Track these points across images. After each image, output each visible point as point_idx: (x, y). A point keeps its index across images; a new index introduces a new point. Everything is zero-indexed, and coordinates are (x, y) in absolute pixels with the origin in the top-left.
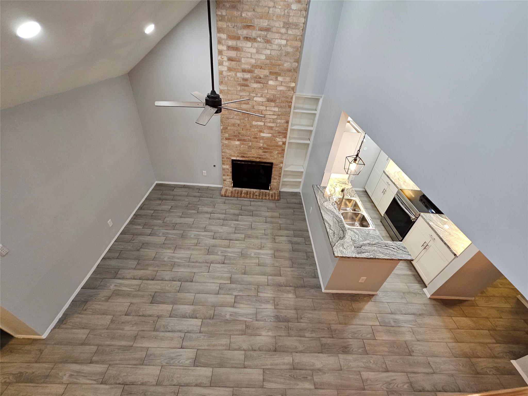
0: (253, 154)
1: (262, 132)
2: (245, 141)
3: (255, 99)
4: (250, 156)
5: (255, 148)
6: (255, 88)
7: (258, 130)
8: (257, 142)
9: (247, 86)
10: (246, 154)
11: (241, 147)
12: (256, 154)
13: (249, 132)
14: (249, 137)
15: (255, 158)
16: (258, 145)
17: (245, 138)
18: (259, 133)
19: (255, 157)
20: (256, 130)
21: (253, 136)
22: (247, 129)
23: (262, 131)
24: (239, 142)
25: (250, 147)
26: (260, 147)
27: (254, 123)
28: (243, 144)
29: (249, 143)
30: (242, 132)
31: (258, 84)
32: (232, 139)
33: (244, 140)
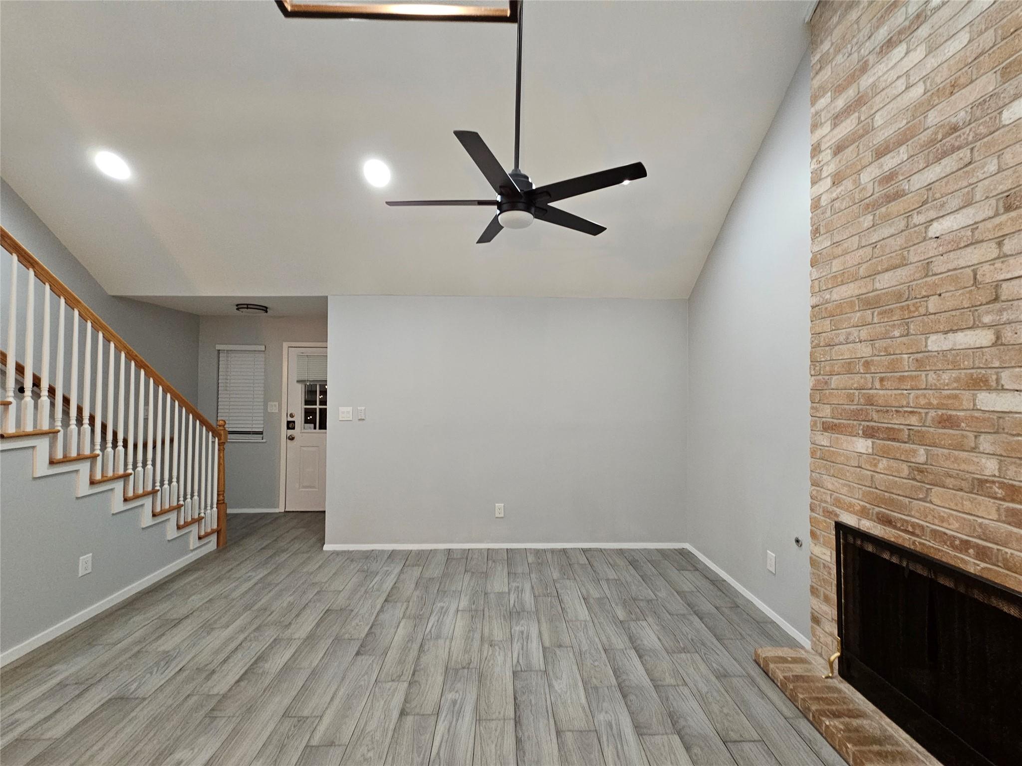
0: (942, 519)
1: (989, 389)
2: (894, 440)
3: (936, 229)
4: (922, 527)
5: (950, 482)
6: (929, 187)
7: (957, 380)
8: (960, 448)
9: (898, 195)
10: (901, 508)
11: (881, 466)
12: (957, 519)
13: (913, 393)
14: (914, 420)
15: (953, 546)
16: (963, 467)
17: (896, 421)
18: (966, 395)
19: (950, 541)
20: (946, 377)
21: (932, 413)
22: (902, 379)
23: (986, 381)
24: (869, 442)
25: (921, 471)
26: (982, 482)
27: (935, 343)
28: (885, 453)
29: (915, 451)
30: (881, 392)
31: (944, 162)
32: (845, 426)
33: (892, 435)
